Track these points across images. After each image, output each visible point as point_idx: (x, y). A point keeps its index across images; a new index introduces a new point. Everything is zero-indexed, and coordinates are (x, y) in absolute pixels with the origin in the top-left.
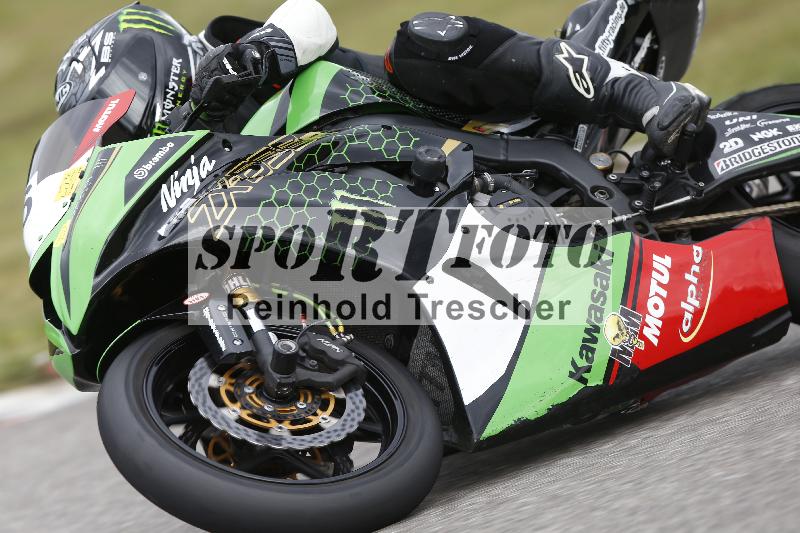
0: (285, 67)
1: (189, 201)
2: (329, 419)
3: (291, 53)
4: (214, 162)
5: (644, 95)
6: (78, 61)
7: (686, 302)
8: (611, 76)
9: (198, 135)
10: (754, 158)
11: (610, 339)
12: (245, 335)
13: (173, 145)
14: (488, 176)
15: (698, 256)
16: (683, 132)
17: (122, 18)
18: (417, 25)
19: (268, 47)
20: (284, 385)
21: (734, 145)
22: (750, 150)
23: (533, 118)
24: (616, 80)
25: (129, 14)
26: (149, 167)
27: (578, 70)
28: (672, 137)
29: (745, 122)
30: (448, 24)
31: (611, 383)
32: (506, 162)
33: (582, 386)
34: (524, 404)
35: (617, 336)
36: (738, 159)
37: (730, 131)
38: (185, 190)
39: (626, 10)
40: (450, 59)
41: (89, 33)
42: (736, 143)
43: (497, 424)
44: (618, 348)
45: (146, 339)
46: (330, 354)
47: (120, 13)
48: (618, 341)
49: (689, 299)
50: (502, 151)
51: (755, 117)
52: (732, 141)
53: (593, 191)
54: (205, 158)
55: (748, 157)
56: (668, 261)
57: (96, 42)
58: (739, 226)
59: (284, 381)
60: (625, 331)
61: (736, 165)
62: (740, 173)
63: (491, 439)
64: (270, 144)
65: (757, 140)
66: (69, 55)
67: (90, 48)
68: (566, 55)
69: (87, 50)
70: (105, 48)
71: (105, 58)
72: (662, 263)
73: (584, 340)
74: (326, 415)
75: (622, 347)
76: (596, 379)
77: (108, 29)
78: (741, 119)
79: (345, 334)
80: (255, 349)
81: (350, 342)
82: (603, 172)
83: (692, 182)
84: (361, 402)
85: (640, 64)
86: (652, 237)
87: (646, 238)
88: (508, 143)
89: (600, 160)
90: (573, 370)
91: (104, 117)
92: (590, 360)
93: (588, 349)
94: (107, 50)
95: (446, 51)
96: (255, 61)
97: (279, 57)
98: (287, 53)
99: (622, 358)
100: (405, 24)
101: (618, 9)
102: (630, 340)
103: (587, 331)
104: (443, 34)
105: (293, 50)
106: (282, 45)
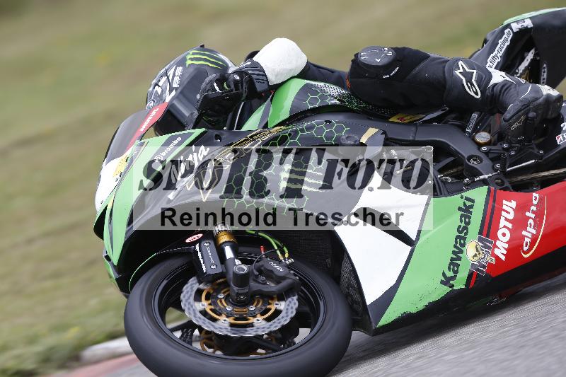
0: (260, 87)
3: (264, 78)
6: (159, 86)
7: (526, 231)
9: (198, 131)
11: (471, 257)
12: (219, 262)
13: (181, 139)
15: (535, 200)
17: (189, 57)
18: (363, 56)
19: (247, 74)
20: (242, 294)
24: (495, 85)
25: (193, 54)
27: (469, 80)
28: (515, 126)
30: (383, 54)
31: (471, 286)
33: (449, 289)
34: (408, 302)
35: (475, 255)
39: (511, 36)
40: (384, 77)
41: (167, 67)
43: (388, 317)
44: (475, 263)
45: (158, 266)
46: (276, 273)
47: (189, 54)
48: (476, 259)
49: (529, 229)
50: (412, 134)
53: (469, 159)
56: (513, 204)
57: (171, 73)
59: (240, 292)
60: (481, 252)
63: (384, 326)
64: (248, 136)
66: (154, 81)
67: (166, 77)
68: (461, 70)
69: (164, 78)
70: (176, 78)
71: (175, 85)
72: (509, 206)
73: (452, 259)
75: (478, 262)
76: (459, 284)
77: (178, 64)
79: (288, 259)
80: (225, 271)
81: (291, 264)
82: (480, 145)
83: (536, 151)
84: (295, 304)
85: (524, 71)
86: (505, 189)
87: (500, 189)
88: (417, 128)
89: (483, 137)
90: (443, 279)
91: (148, 121)
92: (456, 272)
93: (454, 263)
94: (177, 79)
95: (382, 72)
96: (236, 82)
97: (255, 81)
98: (261, 77)
99: (478, 270)
100: (356, 55)
101: (505, 36)
102: (484, 257)
103: (454, 253)
104: (378, 61)
105: (265, 75)
106: (257, 72)
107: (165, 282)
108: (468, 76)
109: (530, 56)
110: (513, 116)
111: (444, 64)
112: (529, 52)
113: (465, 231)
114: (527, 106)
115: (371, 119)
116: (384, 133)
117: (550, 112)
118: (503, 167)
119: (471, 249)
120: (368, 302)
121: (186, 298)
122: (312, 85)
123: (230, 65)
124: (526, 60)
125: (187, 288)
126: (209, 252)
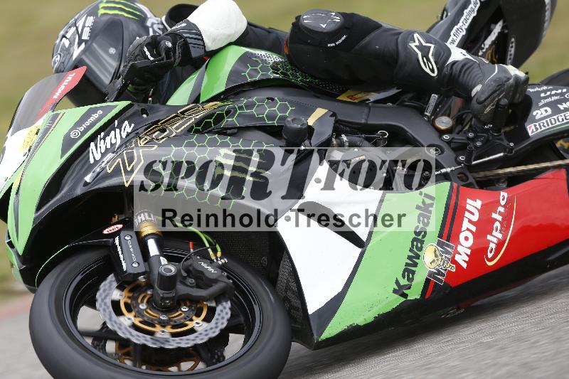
0: (195, 53)
1: (110, 156)
2: (201, 323)
3: (200, 42)
4: (133, 125)
5: (474, 75)
6: (66, 38)
7: (491, 235)
8: (451, 60)
9: (122, 104)
10: (558, 123)
11: (428, 264)
12: (142, 259)
13: (101, 112)
14: (344, 138)
15: (503, 199)
16: (498, 105)
18: (307, 19)
19: (182, 37)
20: (167, 299)
21: (544, 112)
22: (555, 117)
23: (397, 89)
24: (454, 63)
25: (107, 2)
26: (82, 129)
27: (425, 55)
28: (488, 109)
29: (556, 95)
30: (329, 19)
31: (427, 297)
32: (366, 125)
33: (403, 300)
34: (355, 313)
35: (434, 261)
36: (545, 124)
37: (543, 102)
38: (109, 146)
39: (478, 5)
40: (329, 45)
41: (76, 17)
42: (546, 111)
43: (333, 329)
44: (434, 270)
46: (207, 274)
47: (101, 2)
48: (434, 265)
49: (494, 233)
50: (364, 116)
51: (565, 90)
52: (543, 110)
54: (126, 122)
55: (553, 122)
56: (478, 204)
57: (80, 24)
58: (539, 177)
59: (166, 296)
60: (440, 258)
61: (543, 128)
62: (547, 134)
63: (327, 340)
64: (179, 112)
65: (562, 109)
67: (75, 28)
68: (417, 43)
69: (73, 29)
70: (86, 29)
71: (85, 37)
72: (474, 206)
73: (407, 264)
74: (199, 320)
76: (414, 294)
77: (89, 15)
78: (553, 92)
79: (221, 258)
80: (148, 270)
81: (224, 265)
82: (441, 132)
83: (505, 142)
84: (227, 313)
85: (491, 46)
86: (469, 185)
87: (464, 186)
88: (370, 109)
89: (444, 122)
90: (396, 288)
91: (62, 87)
92: (410, 280)
93: (409, 272)
94: (87, 31)
95: (326, 39)
96: (168, 49)
97: (190, 45)
99: (436, 278)
100: (298, 18)
101: (471, 5)
102: (443, 264)
103: (410, 258)
104: (324, 27)
105: (202, 40)
106: (193, 36)
107: (79, 277)
108: (425, 51)
109: (497, 29)
110: (488, 98)
111: (397, 37)
112: (496, 23)
113: (423, 233)
115: (318, 97)
116: (334, 115)
117: (518, 95)
118: (469, 160)
119: (429, 255)
120: (310, 311)
121: (103, 296)
122: (252, 54)
123: (149, 16)
124: (493, 33)
125: (105, 285)
126: (131, 246)
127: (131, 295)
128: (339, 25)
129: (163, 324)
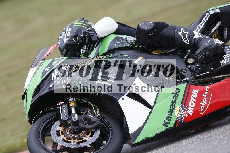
0: (94, 39)
2: (89, 138)
6: (62, 36)
8: (194, 38)
9: (65, 58)
11: (177, 114)
12: (68, 115)
15: (207, 89)
18: (141, 25)
20: (76, 129)
24: (196, 39)
26: (49, 68)
27: (184, 37)
28: (200, 57)
30: (149, 25)
31: (176, 126)
33: (167, 128)
34: (148, 133)
35: (179, 113)
36: (227, 60)
39: (209, 16)
40: (149, 34)
41: (65, 28)
42: (228, 55)
43: (138, 140)
44: (179, 116)
46: (92, 120)
47: (75, 22)
48: (179, 115)
49: (203, 102)
53: (181, 71)
56: (197, 91)
57: (67, 30)
58: (223, 80)
59: (75, 128)
60: (181, 112)
61: (226, 62)
68: (182, 32)
69: (64, 32)
71: (68, 35)
72: (195, 92)
73: (168, 115)
75: (180, 116)
76: (171, 125)
77: (70, 27)
79: (98, 114)
81: (99, 116)
82: (188, 64)
84: (99, 133)
87: (193, 85)
88: (162, 57)
89: (191, 61)
90: (164, 123)
91: (48, 52)
92: (170, 120)
93: (169, 117)
94: (69, 33)
95: (148, 32)
96: (82, 37)
97: (92, 36)
98: (95, 35)
99: (180, 119)
100: (139, 25)
101: (206, 16)
102: (183, 114)
103: (169, 112)
104: (147, 28)
105: (96, 34)
106: (93, 33)
108: (184, 35)
109: (218, 24)
110: (199, 53)
111: (175, 30)
112: (218, 22)
113: (175, 103)
114: (206, 49)
117: (218, 51)
119: (177, 111)
120: (130, 133)
125: (54, 126)
126: (65, 110)
127: (64, 128)
128: (152, 27)
129: (74, 139)
